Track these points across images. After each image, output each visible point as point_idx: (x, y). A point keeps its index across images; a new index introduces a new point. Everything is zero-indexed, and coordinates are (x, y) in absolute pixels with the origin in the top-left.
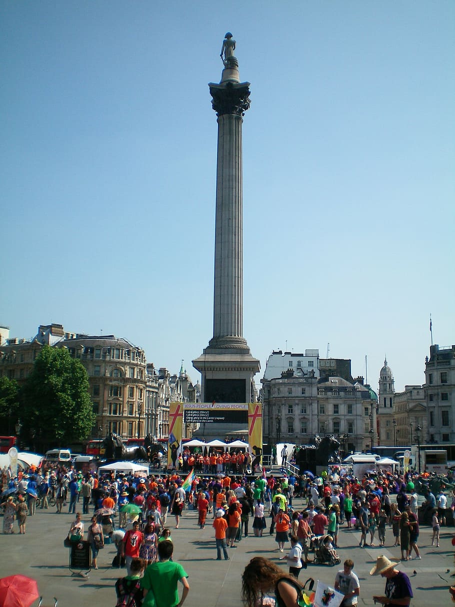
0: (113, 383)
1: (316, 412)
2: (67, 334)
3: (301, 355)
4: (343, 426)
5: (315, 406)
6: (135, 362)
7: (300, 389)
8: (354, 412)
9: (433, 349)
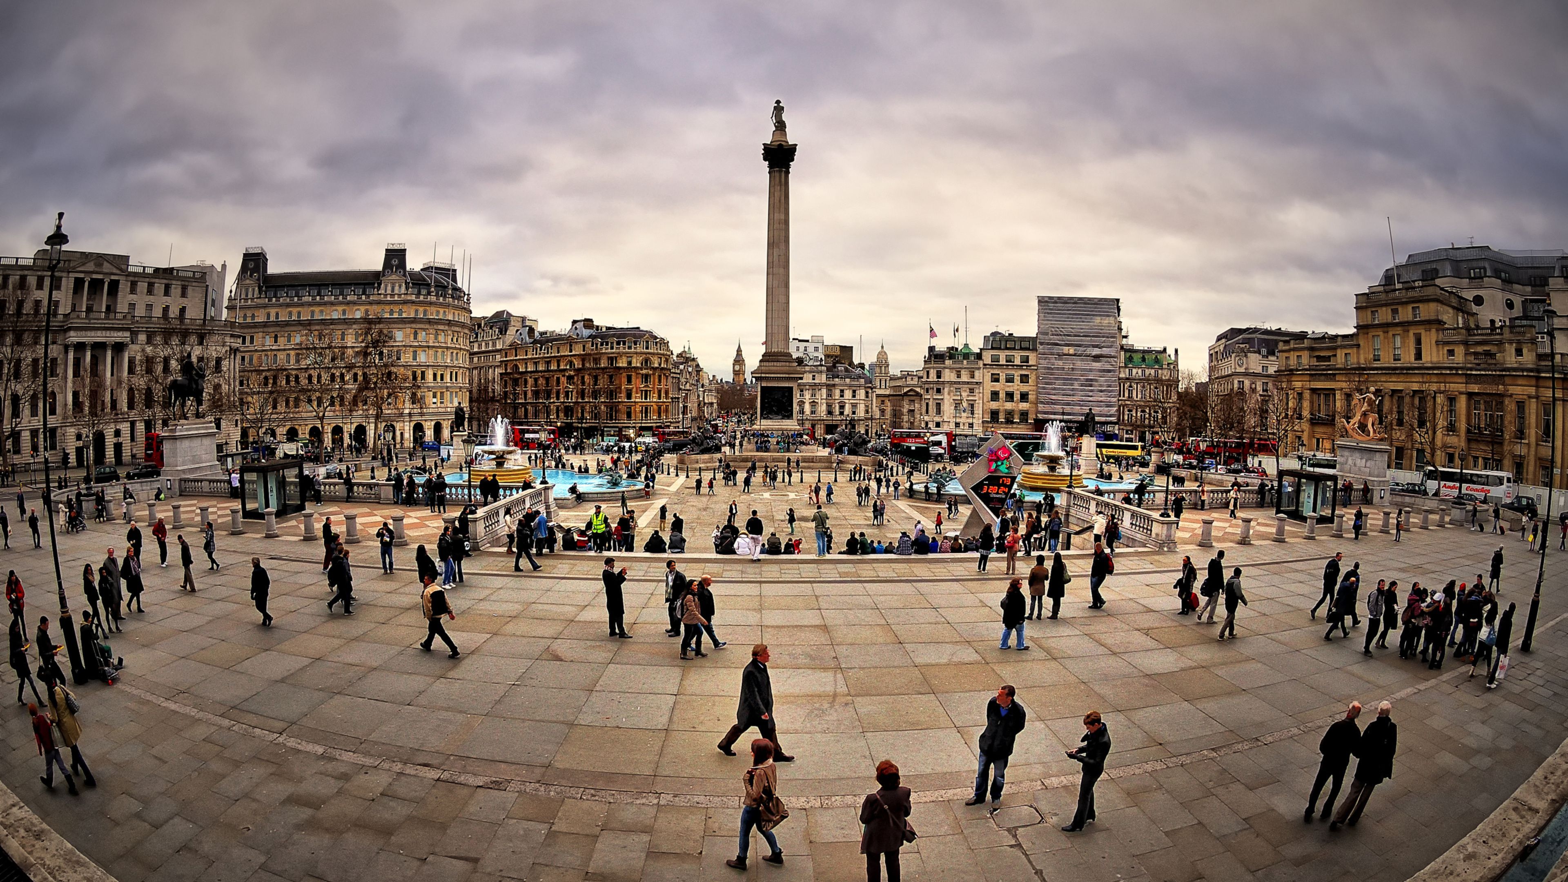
0: (644, 372)
1: (824, 397)
2: (598, 327)
3: (808, 341)
4: (847, 410)
5: (824, 391)
6: (662, 352)
7: (811, 376)
8: (857, 397)
9: (931, 349)
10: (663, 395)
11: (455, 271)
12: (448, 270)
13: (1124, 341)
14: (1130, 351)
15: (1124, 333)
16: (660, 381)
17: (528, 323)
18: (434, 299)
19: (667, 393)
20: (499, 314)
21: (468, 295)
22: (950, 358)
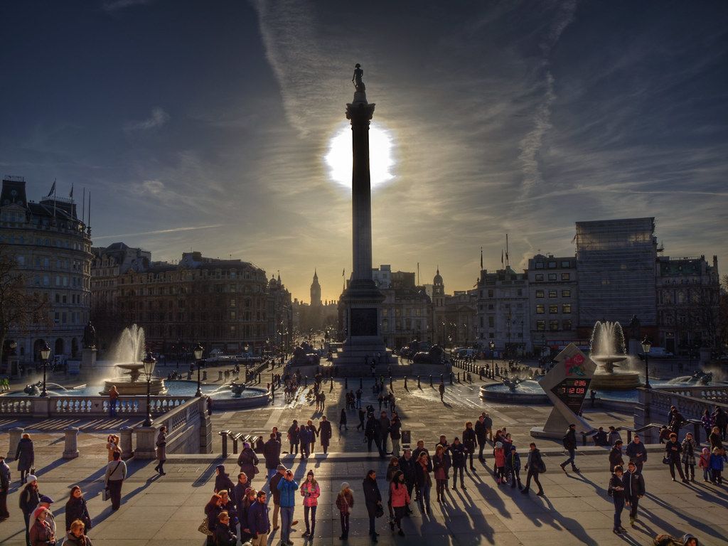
0: (246, 297)
1: (394, 316)
2: (205, 259)
5: (393, 311)
6: (259, 280)
9: (484, 273)
10: (261, 316)
11: (75, 206)
12: (69, 205)
13: (659, 254)
14: (665, 262)
15: (658, 247)
16: (258, 304)
17: (142, 254)
18: (55, 229)
19: (264, 314)
20: (116, 247)
21: (89, 228)
22: (500, 280)
